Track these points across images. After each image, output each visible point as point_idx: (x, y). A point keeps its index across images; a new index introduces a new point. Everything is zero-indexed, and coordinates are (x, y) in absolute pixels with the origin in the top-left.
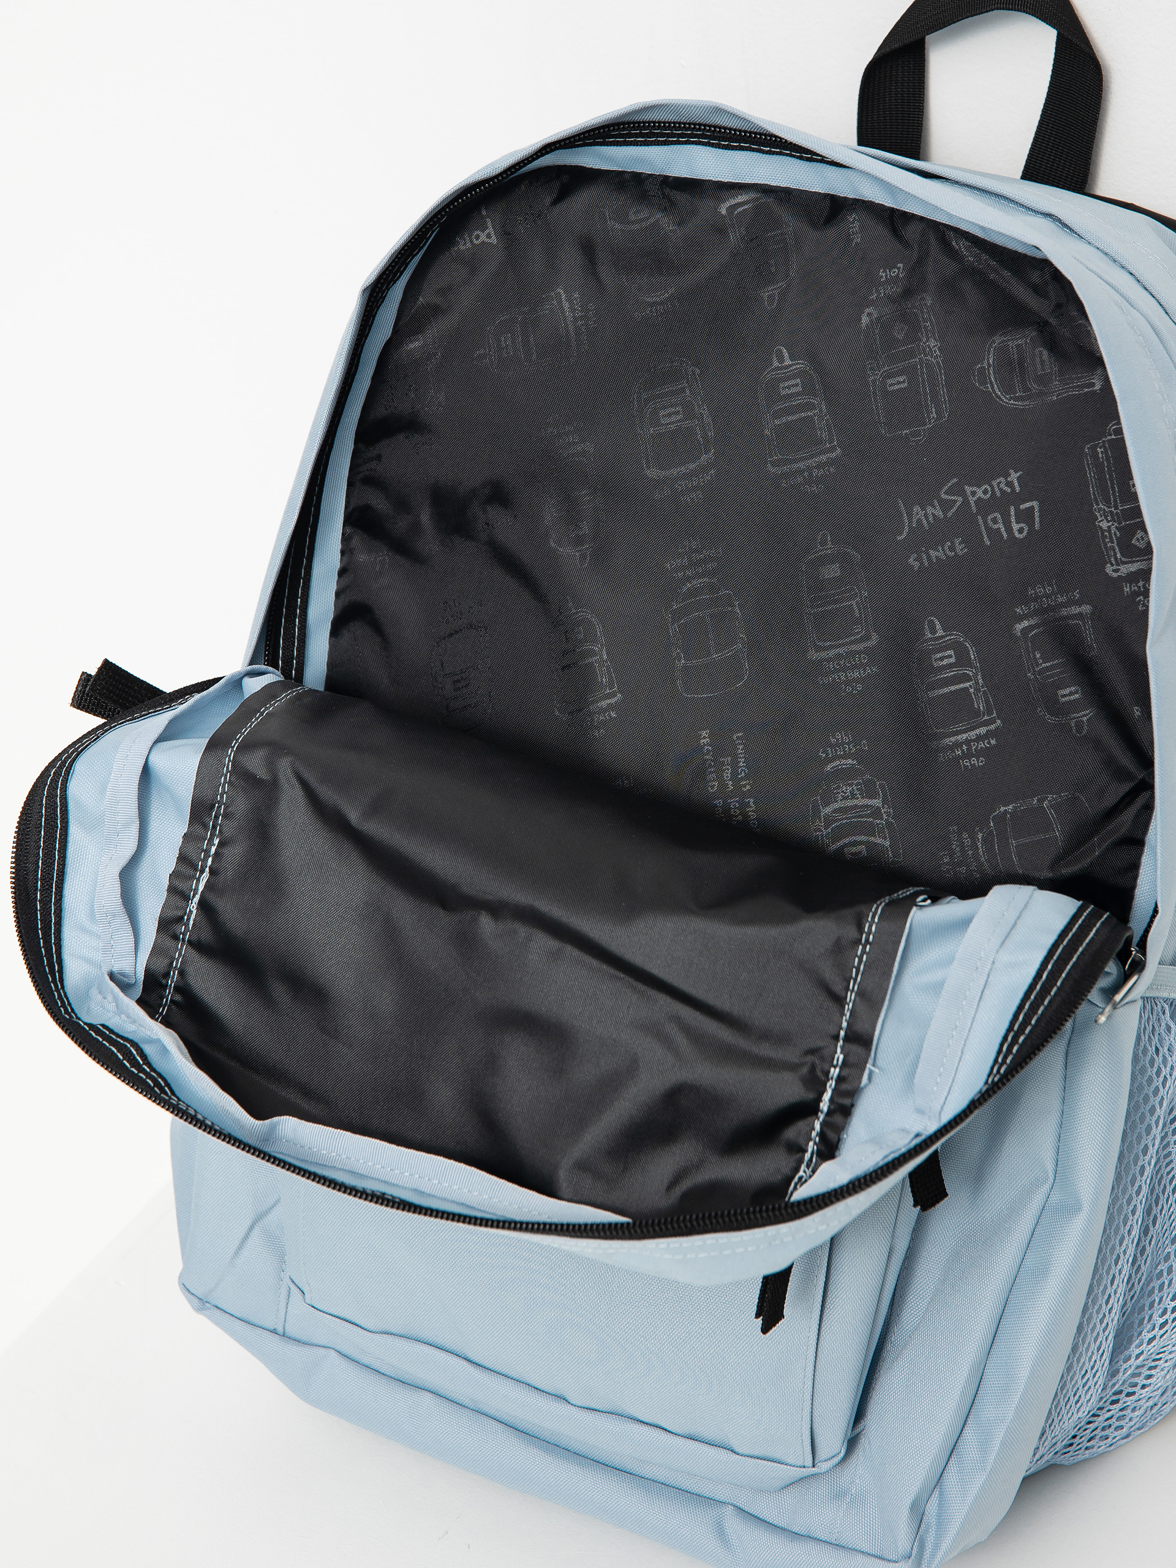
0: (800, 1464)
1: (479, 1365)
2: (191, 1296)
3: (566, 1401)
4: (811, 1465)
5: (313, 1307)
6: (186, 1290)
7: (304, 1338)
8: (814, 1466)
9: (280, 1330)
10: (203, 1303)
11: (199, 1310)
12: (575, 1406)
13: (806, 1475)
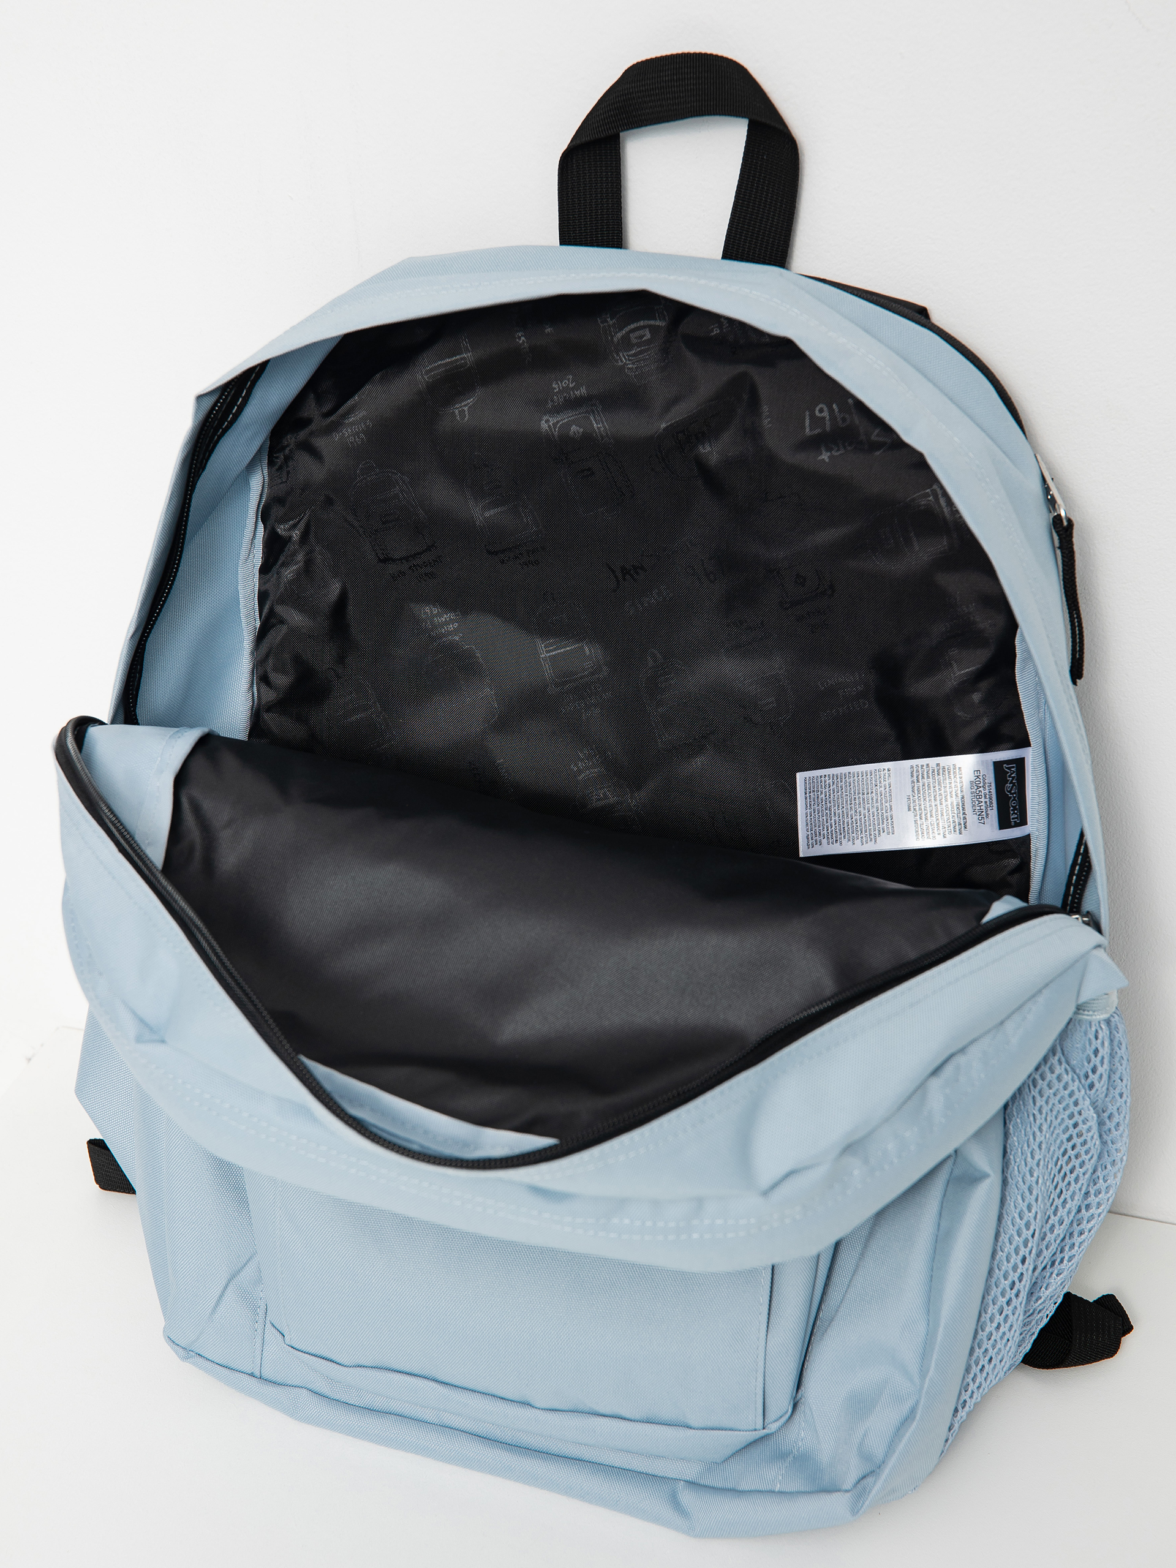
0: (753, 1428)
1: (447, 1384)
2: (176, 1347)
3: (530, 1406)
4: (761, 1427)
5: (292, 1347)
6: (172, 1341)
7: (279, 1379)
8: (764, 1428)
9: (257, 1374)
10: (189, 1352)
11: (185, 1358)
12: (539, 1409)
13: (757, 1437)
